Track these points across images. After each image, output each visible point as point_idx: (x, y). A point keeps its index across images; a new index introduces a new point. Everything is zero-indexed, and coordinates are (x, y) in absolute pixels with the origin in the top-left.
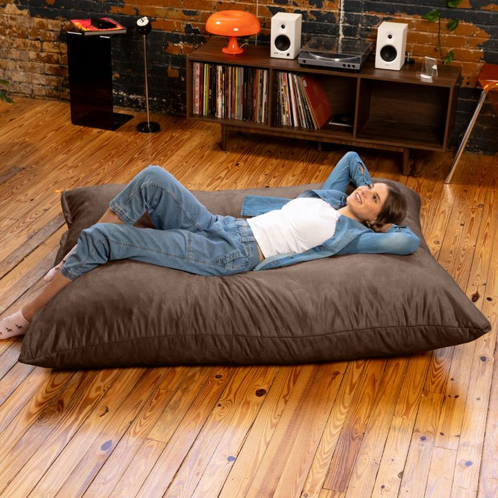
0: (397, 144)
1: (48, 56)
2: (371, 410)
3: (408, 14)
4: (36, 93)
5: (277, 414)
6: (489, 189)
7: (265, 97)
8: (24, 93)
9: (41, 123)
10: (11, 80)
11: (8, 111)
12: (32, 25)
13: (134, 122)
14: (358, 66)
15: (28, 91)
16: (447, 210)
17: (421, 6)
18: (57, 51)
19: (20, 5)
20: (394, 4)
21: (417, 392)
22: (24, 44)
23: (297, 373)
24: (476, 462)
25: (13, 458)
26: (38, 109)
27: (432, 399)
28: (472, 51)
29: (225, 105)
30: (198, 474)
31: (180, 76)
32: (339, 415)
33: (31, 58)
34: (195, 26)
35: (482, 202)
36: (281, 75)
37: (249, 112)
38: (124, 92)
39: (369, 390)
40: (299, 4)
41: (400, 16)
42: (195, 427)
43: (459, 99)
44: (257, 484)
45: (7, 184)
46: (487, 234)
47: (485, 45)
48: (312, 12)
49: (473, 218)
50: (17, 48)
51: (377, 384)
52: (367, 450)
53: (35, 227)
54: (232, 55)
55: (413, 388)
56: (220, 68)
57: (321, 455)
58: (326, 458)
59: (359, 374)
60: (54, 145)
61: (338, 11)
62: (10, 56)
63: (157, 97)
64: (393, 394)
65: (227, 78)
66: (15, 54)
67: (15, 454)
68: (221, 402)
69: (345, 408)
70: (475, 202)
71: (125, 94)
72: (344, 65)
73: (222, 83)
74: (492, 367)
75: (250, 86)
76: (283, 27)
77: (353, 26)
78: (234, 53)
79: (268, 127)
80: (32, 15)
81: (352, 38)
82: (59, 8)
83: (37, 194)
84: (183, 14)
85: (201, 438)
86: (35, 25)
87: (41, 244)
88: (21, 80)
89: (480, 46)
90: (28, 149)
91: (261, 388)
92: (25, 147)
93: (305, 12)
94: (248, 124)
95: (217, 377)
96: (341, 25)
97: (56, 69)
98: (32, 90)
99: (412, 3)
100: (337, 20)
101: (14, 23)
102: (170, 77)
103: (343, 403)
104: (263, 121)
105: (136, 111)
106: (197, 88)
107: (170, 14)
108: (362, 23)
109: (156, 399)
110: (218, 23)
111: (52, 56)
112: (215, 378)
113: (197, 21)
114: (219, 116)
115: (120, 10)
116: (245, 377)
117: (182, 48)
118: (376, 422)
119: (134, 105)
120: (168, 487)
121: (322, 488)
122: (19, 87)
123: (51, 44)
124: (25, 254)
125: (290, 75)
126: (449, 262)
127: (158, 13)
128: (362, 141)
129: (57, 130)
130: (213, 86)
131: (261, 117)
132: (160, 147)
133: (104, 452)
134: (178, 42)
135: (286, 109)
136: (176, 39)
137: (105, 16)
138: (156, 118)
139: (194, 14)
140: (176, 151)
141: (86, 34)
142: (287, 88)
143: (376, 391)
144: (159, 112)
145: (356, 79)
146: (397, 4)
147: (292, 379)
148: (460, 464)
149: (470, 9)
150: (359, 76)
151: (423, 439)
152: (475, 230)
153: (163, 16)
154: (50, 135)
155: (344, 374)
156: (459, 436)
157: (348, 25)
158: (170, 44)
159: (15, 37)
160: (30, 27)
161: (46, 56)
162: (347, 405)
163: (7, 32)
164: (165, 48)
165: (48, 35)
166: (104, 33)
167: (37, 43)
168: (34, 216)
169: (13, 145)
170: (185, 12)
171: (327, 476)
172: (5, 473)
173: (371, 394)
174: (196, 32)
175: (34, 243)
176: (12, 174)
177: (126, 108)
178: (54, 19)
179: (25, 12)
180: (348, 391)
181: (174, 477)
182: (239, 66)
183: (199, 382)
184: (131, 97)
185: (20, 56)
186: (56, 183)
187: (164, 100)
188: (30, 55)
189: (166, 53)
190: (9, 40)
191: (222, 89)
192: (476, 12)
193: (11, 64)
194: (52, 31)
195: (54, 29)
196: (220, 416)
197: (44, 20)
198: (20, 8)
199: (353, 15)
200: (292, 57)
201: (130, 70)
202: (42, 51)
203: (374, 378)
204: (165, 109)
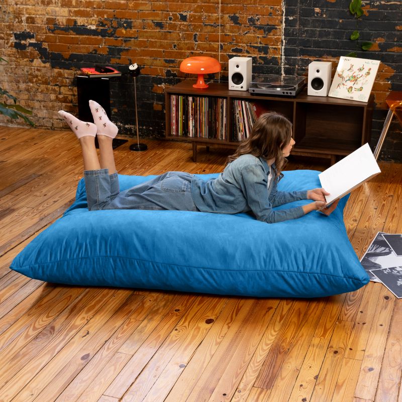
0: (326, 152)
1: (64, 97)
2: (296, 333)
3: (333, 56)
4: (55, 126)
5: (221, 335)
6: (398, 185)
7: (225, 119)
8: (47, 126)
9: (57, 146)
10: (37, 116)
11: (33, 138)
12: (53, 74)
13: (128, 144)
14: (294, 93)
15: (49, 125)
16: (364, 199)
17: (342, 50)
18: (71, 93)
19: (44, 59)
20: (322, 49)
21: (334, 320)
22: (47, 89)
23: (239, 308)
24: (377, 368)
25: (11, 365)
26: (56, 137)
27: (344, 326)
28: (382, 83)
29: (195, 127)
30: (156, 376)
31: (163, 109)
32: (270, 336)
33: (52, 99)
34: (173, 71)
35: (392, 194)
36: (237, 102)
37: (213, 132)
38: (121, 122)
39: (295, 320)
40: (250, 52)
41: (326, 58)
42: (156, 344)
43: (373, 120)
44: (201, 384)
45: (27, 185)
46: (394, 214)
47: (391, 78)
48: (260, 57)
49: (384, 205)
50: (42, 92)
51: (302, 316)
52: (291, 360)
53: (46, 213)
54: (200, 89)
55: (330, 318)
56: (190, 99)
57: (253, 364)
58: (257, 366)
59: (288, 308)
60: (66, 159)
61: (280, 56)
62: (36, 98)
63: (146, 126)
64: (314, 322)
65: (196, 106)
66: (40, 96)
67: (14, 363)
68: (177, 328)
69: (275, 331)
70: (386, 193)
71: (121, 125)
72: (284, 93)
73: (192, 110)
74: (393, 304)
75: (213, 111)
76: (238, 66)
77: (292, 67)
78: (201, 87)
79: (228, 142)
80: (53, 67)
81: (291, 76)
82: (73, 61)
83: (49, 191)
84: (164, 62)
85: (160, 351)
86: (55, 74)
87: (49, 224)
88: (44, 116)
89: (388, 79)
90: (45, 163)
91: (210, 318)
92: (43, 161)
93: (255, 57)
94: (213, 140)
95: (176, 311)
96: (282, 67)
97: (71, 107)
98: (53, 124)
99: (335, 48)
100: (280, 63)
101: (39, 73)
102: (155, 111)
103: (274, 329)
104: (224, 138)
105: (130, 137)
106: (174, 115)
107: (155, 62)
108: (298, 65)
109: (127, 325)
110: (189, 65)
111: (67, 97)
112: (174, 311)
113: (175, 67)
114: (191, 136)
115: (117, 61)
116: (198, 311)
117: (164, 88)
118: (299, 342)
119: (129, 133)
120: (131, 386)
121: (253, 386)
122: (42, 122)
123: (66, 88)
124: (36, 230)
125: (243, 102)
126: (364, 233)
127: (146, 63)
128: (299, 150)
129: (69, 150)
130: (186, 113)
131: (222, 135)
132: (146, 160)
133: (83, 362)
134: (161, 84)
135: (241, 128)
136: (160, 81)
137: (107, 66)
138: (145, 141)
139: (173, 62)
140: (158, 163)
141: (91, 76)
142: (241, 112)
143: (301, 320)
144: (148, 138)
145: (293, 103)
146: (324, 49)
147: (235, 312)
148: (364, 370)
149: (380, 51)
150: (295, 101)
151: (336, 352)
152: (385, 212)
153: (149, 64)
154: (63, 153)
155: (276, 309)
156: (364, 351)
157: (288, 66)
158: (156, 85)
159: (40, 84)
160: (51, 76)
161: (63, 98)
162: (277, 329)
163: (34, 80)
164: (152, 89)
165: (65, 82)
166: (105, 76)
167: (57, 88)
168: (46, 205)
169: (35, 160)
170: (166, 61)
171: (257, 378)
172: (3, 376)
173: (296, 322)
174: (174, 75)
175: (44, 223)
176: (32, 179)
177: (123, 135)
178: (69, 69)
179: (48, 65)
180: (278, 319)
181: (136, 378)
182: (205, 96)
183: (162, 314)
184: (126, 126)
185: (44, 98)
186: (64, 184)
187: (151, 128)
188: (51, 97)
189: (153, 93)
190: (36, 86)
191: (192, 115)
192: (384, 53)
193: (37, 105)
194: (68, 78)
195: (69, 77)
196: (176, 337)
197: (62, 71)
198: (44, 62)
199: (291, 59)
200: (245, 89)
201: (125, 106)
202: (60, 94)
203: (300, 311)
204: (152, 136)
